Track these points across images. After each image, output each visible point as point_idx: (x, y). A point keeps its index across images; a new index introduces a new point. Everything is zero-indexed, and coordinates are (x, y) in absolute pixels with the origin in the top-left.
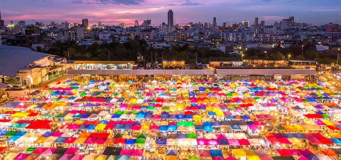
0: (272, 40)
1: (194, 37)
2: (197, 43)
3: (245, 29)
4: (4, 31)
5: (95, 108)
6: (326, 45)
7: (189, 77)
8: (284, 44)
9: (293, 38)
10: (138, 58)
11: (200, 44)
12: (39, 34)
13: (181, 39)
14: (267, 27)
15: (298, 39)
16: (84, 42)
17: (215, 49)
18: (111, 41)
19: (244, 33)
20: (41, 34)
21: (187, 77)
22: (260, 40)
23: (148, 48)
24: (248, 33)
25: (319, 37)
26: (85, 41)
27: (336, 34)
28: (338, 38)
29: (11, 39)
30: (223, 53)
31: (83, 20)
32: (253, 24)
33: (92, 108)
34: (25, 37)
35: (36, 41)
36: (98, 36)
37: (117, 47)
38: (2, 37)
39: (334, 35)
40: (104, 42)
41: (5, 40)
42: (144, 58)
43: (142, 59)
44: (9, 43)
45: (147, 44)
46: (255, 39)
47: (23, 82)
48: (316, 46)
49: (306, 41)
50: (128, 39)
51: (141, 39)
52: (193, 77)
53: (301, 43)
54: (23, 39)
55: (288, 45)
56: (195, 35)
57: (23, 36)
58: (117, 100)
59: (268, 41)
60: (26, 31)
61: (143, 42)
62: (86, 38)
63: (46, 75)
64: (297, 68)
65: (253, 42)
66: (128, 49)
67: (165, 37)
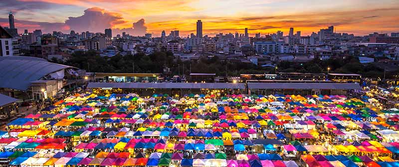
0: (309, 52)
1: (225, 48)
2: (227, 55)
3: (279, 40)
4: (17, 40)
5: (116, 124)
6: (372, 56)
7: (219, 91)
8: (323, 56)
9: (332, 49)
10: (165, 70)
11: (231, 56)
12: (57, 44)
13: (210, 50)
14: (303, 38)
15: (338, 50)
16: (106, 53)
17: (246, 61)
18: (136, 53)
19: (278, 44)
20: (58, 44)
21: (216, 91)
22: (296, 51)
23: (175, 60)
24: (282, 45)
25: (362, 48)
26: (108, 52)
27: (382, 45)
28: (385, 49)
29: (25, 49)
30: (255, 65)
31: (106, 30)
32: (288, 35)
33: (113, 124)
34: (40, 46)
35: (53, 51)
36: (122, 47)
37: (142, 59)
38: (14, 47)
39: (380, 46)
40: (128, 53)
41: (18, 50)
42: (170, 70)
43: (169, 71)
44: (22, 54)
45: (174, 56)
46: (290, 51)
47: (35, 96)
48: (359, 58)
49: (348, 53)
50: (154, 51)
51: (168, 50)
52: (223, 91)
53: (341, 55)
54: (38, 49)
55: (327, 57)
56: (225, 47)
57: (38, 46)
58: (140, 116)
59: (305, 52)
60: (42, 41)
61: (169, 53)
62: (108, 49)
63: (62, 88)
64: (337, 82)
65: (287, 54)
66: (153, 61)
67: (193, 48)
